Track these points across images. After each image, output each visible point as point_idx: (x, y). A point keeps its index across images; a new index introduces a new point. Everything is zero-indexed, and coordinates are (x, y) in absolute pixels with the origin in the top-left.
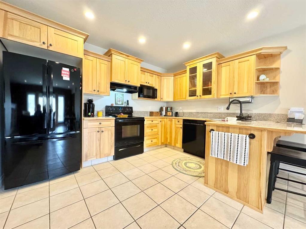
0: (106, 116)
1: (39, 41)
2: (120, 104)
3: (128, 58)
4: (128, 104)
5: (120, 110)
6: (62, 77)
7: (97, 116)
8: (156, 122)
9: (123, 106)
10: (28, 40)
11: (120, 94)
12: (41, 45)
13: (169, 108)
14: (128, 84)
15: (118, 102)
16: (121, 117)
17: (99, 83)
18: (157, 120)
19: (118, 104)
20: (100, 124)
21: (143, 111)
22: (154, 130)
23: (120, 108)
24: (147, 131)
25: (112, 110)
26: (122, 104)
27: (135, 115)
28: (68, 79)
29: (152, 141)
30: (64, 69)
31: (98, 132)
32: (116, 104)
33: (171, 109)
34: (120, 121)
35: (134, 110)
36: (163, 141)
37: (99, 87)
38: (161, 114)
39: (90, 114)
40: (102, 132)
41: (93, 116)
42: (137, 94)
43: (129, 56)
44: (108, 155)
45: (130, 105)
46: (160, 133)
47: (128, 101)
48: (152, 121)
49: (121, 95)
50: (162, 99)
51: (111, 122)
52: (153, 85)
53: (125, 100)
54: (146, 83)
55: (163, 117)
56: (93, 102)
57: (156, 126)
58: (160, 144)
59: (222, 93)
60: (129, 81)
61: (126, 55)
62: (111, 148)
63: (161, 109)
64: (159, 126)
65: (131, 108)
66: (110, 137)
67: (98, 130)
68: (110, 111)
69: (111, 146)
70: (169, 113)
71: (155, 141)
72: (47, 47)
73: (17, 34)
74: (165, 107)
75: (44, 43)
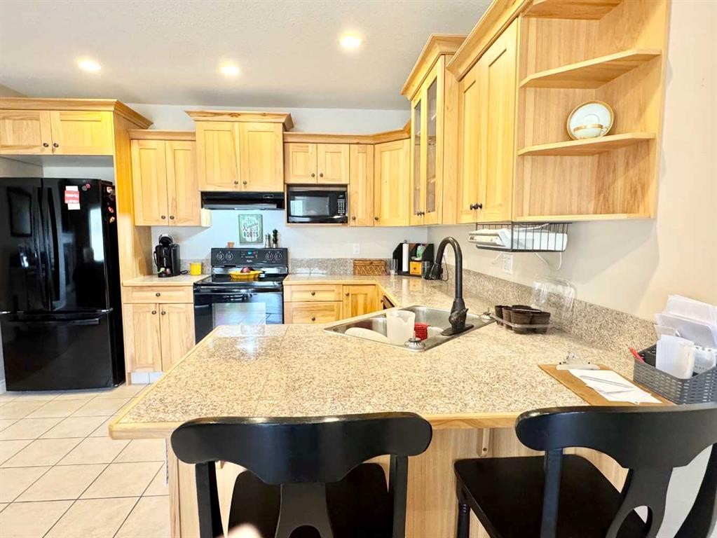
1: (39, 143)
2: (252, 242)
3: (239, 118)
4: (276, 241)
5: (249, 259)
6: (67, 205)
8: (329, 296)
9: (262, 246)
10: (25, 147)
11: (252, 215)
12: (42, 150)
14: (243, 190)
15: (247, 238)
17: (175, 200)
19: (246, 242)
20: (158, 295)
21: (328, 260)
23: (249, 253)
24: (294, 321)
26: (260, 241)
28: (78, 207)
30: (68, 188)
31: (154, 313)
32: (240, 243)
35: (291, 255)
37: (175, 208)
40: (163, 313)
43: (239, 115)
45: (282, 244)
47: (275, 232)
48: (314, 294)
49: (254, 218)
50: (377, 219)
51: (183, 291)
52: (339, 179)
53: (268, 231)
54: (314, 176)
56: (172, 242)
57: (329, 309)
60: (245, 183)
61: (231, 115)
64: (344, 309)
65: (285, 251)
66: (183, 327)
67: (153, 308)
68: (221, 262)
70: (415, 267)
72: (53, 150)
73: (10, 142)
74: (410, 244)
75: (46, 145)
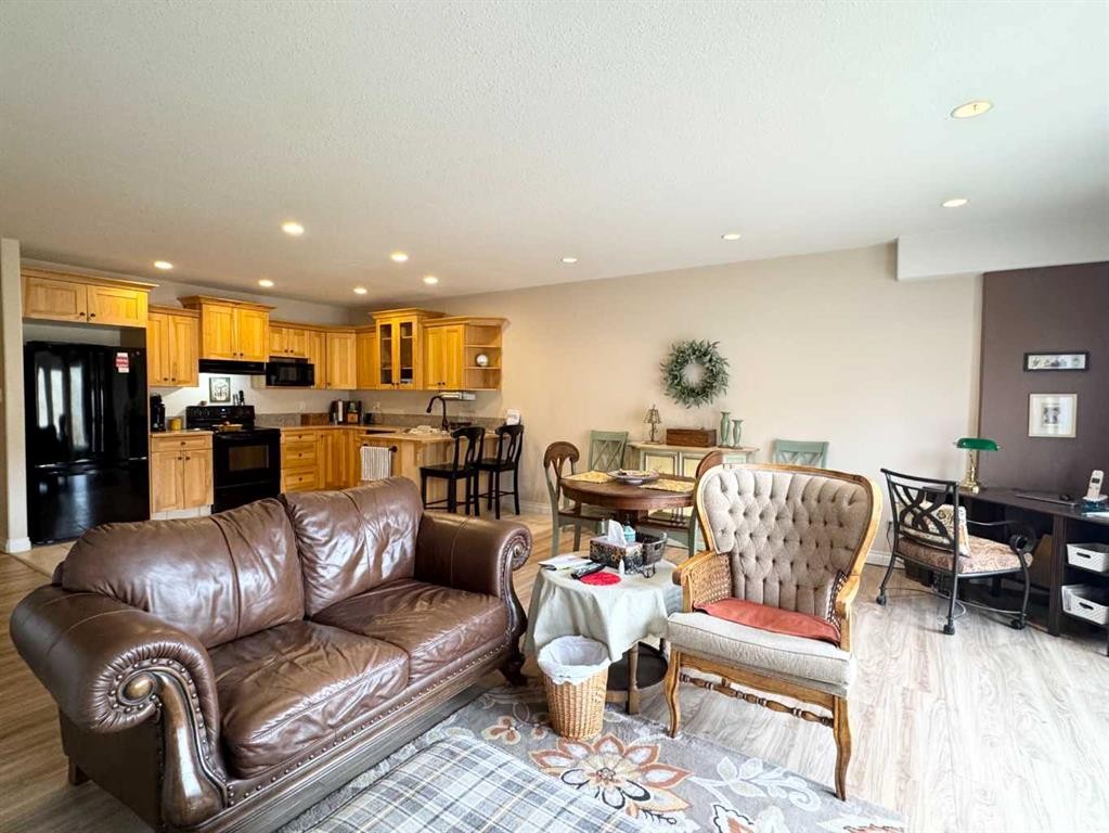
0: (188, 428)
1: (74, 311)
2: (221, 401)
3: (238, 306)
4: (242, 400)
5: (224, 415)
6: (118, 368)
7: (171, 429)
8: (310, 438)
9: (231, 404)
10: (58, 314)
12: (78, 318)
13: (352, 404)
14: (239, 360)
15: (217, 397)
16: (226, 429)
17: (175, 364)
18: (312, 435)
19: (216, 401)
20: (183, 444)
21: (283, 415)
22: (304, 456)
23: (223, 410)
24: (287, 457)
25: (204, 416)
26: (228, 400)
27: (260, 424)
28: (127, 370)
29: (301, 479)
30: (119, 354)
31: (180, 459)
32: (211, 401)
33: (359, 406)
34: (224, 437)
35: (257, 412)
36: (330, 479)
37: (176, 372)
38: (331, 420)
39: (156, 426)
40: (188, 458)
41: (163, 430)
42: (263, 378)
43: (240, 304)
44: (201, 504)
45: (248, 402)
46: (321, 462)
47: (241, 393)
48: (300, 437)
49: (224, 381)
50: (328, 384)
51: (204, 440)
52: (304, 355)
53: (235, 391)
54: (286, 351)
55: (336, 426)
57: (310, 447)
58: (322, 486)
59: (431, 382)
60: (241, 355)
61: (233, 303)
62: (207, 491)
63: (334, 407)
64: (320, 446)
65: (251, 408)
66: (203, 468)
67: (178, 455)
68: (198, 417)
69: (206, 486)
70: (353, 417)
71: (308, 479)
72: (88, 319)
73: (42, 308)
74: (344, 402)
75: (82, 314)
